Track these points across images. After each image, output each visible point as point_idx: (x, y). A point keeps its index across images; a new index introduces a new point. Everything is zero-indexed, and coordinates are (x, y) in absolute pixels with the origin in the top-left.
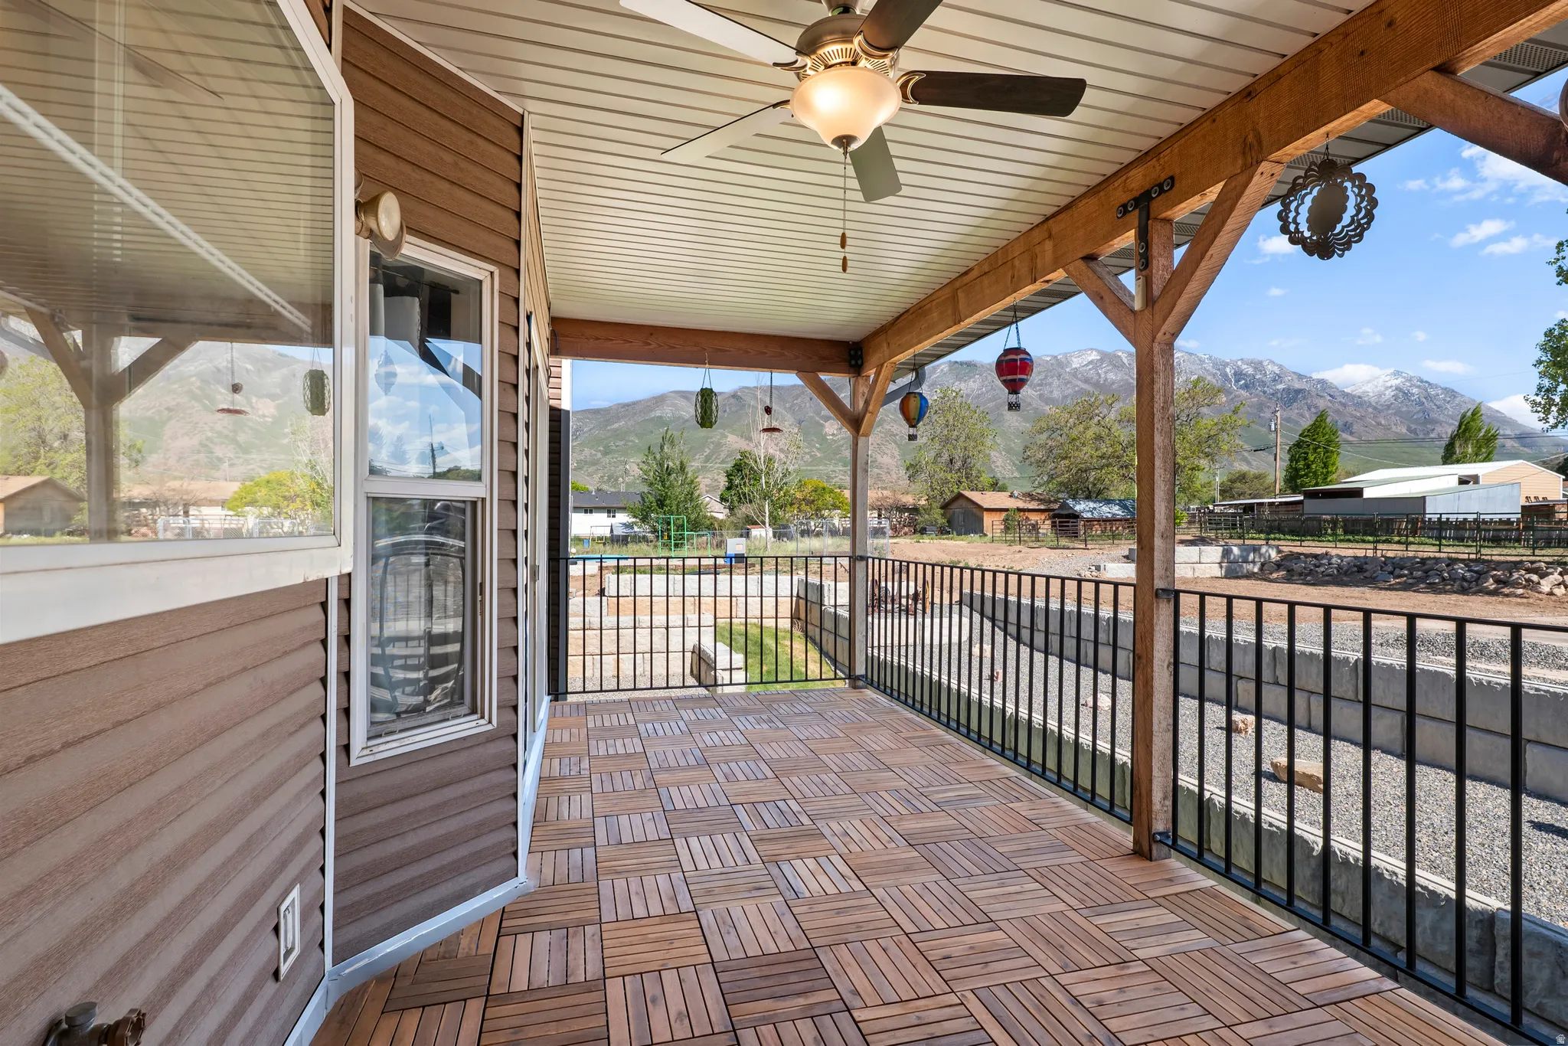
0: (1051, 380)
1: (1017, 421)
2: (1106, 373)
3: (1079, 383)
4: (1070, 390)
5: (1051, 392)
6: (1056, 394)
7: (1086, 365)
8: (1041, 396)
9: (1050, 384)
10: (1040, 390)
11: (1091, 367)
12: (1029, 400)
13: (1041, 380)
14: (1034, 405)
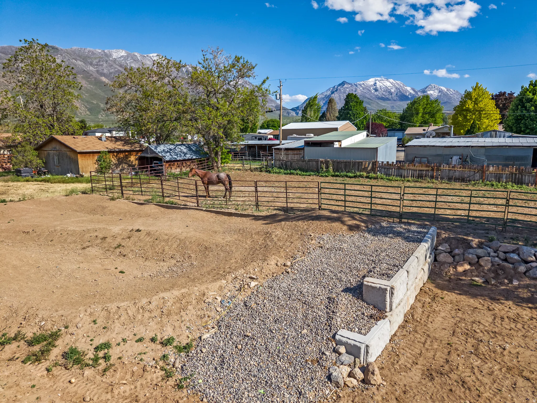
0: (102, 63)
1: (86, 83)
2: (130, 63)
3: (117, 67)
4: (113, 70)
5: (103, 70)
6: (105, 71)
7: (120, 58)
8: (98, 71)
9: (102, 65)
10: (97, 68)
11: (122, 59)
12: (91, 73)
13: (97, 62)
14: (95, 76)
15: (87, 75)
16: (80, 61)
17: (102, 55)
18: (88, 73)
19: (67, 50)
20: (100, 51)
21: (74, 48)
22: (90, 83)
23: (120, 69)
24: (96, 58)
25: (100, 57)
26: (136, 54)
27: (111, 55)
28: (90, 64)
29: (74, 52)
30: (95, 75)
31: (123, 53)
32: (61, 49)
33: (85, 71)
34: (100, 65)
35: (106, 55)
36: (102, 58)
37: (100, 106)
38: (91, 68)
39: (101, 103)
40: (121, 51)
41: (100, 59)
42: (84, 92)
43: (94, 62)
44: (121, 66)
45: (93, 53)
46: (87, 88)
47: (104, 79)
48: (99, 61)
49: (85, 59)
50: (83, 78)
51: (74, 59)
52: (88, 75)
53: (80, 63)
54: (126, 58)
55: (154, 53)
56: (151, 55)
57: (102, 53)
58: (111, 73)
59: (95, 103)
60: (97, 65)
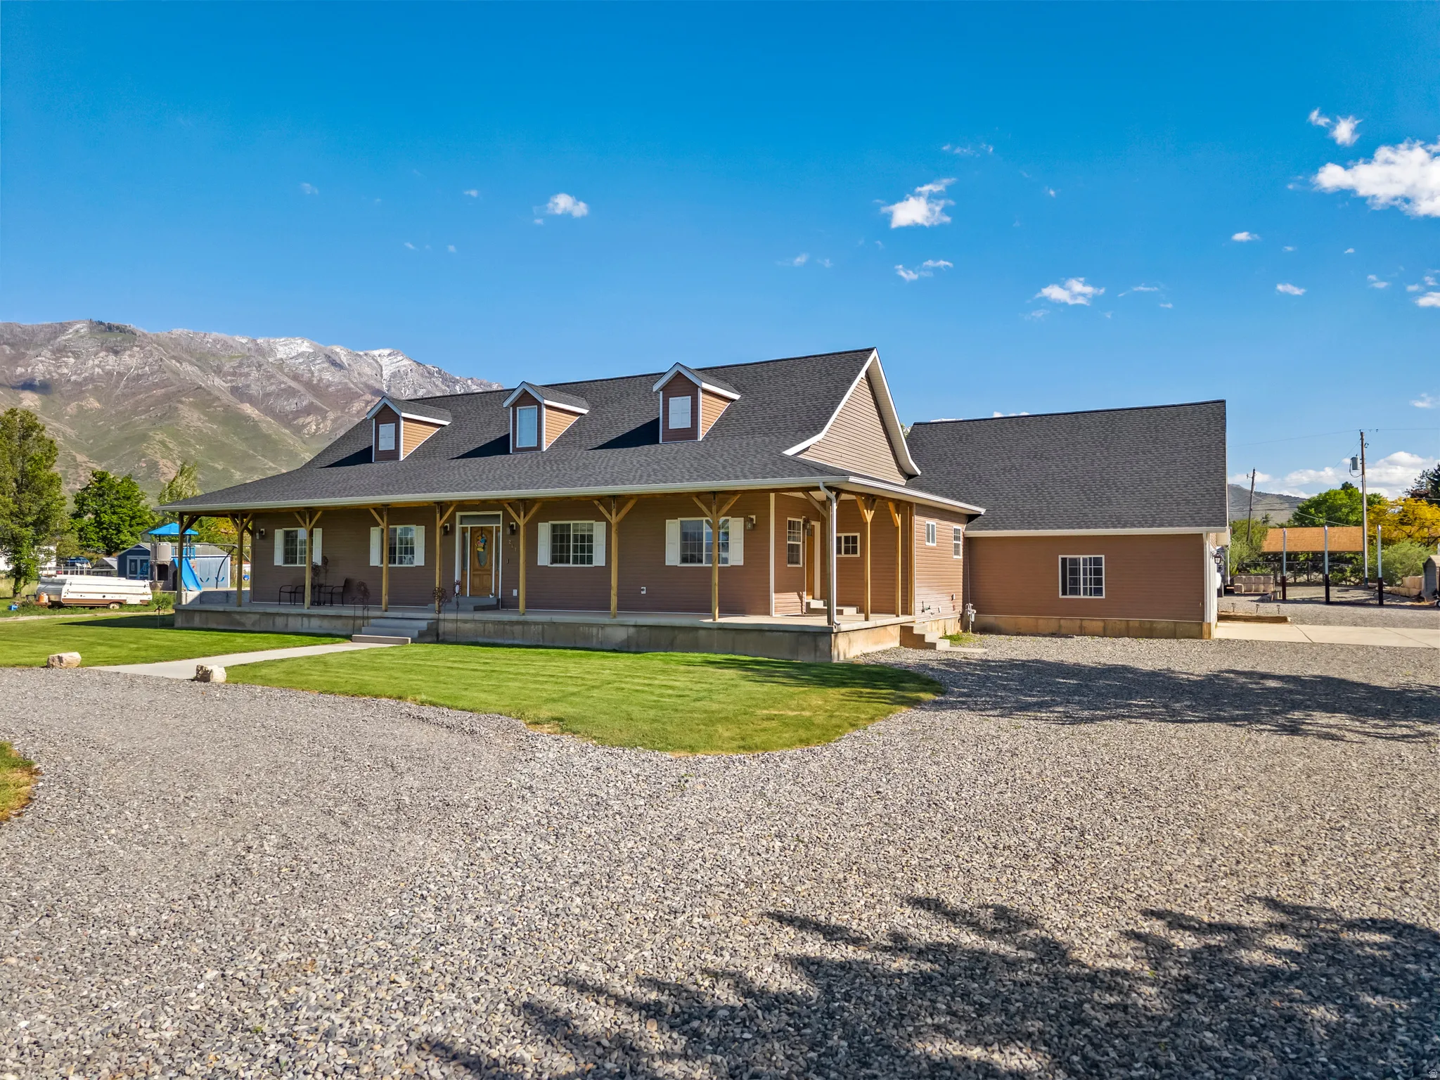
15: (204, 399)
16: (192, 364)
17: (249, 349)
18: (209, 394)
19: (157, 336)
20: (244, 341)
21: (177, 331)
22: (212, 418)
23: (293, 384)
24: (231, 358)
25: (243, 356)
26: (338, 350)
27: (272, 351)
28: (215, 372)
29: (176, 342)
30: (227, 398)
31: (304, 346)
32: (144, 335)
33: (200, 387)
34: (241, 375)
35: (260, 350)
36: (248, 358)
37: (232, 476)
38: (218, 382)
39: (235, 468)
40: (299, 341)
41: (244, 360)
42: (193, 441)
43: (227, 367)
44: (296, 378)
45: (226, 346)
46: (201, 431)
47: (248, 409)
48: (241, 365)
49: (203, 359)
50: (194, 405)
51: (174, 357)
52: (207, 398)
53: (189, 368)
54: (310, 358)
55: (384, 348)
56: (376, 353)
57: (250, 345)
58: (268, 395)
59: (220, 468)
60: (234, 374)
